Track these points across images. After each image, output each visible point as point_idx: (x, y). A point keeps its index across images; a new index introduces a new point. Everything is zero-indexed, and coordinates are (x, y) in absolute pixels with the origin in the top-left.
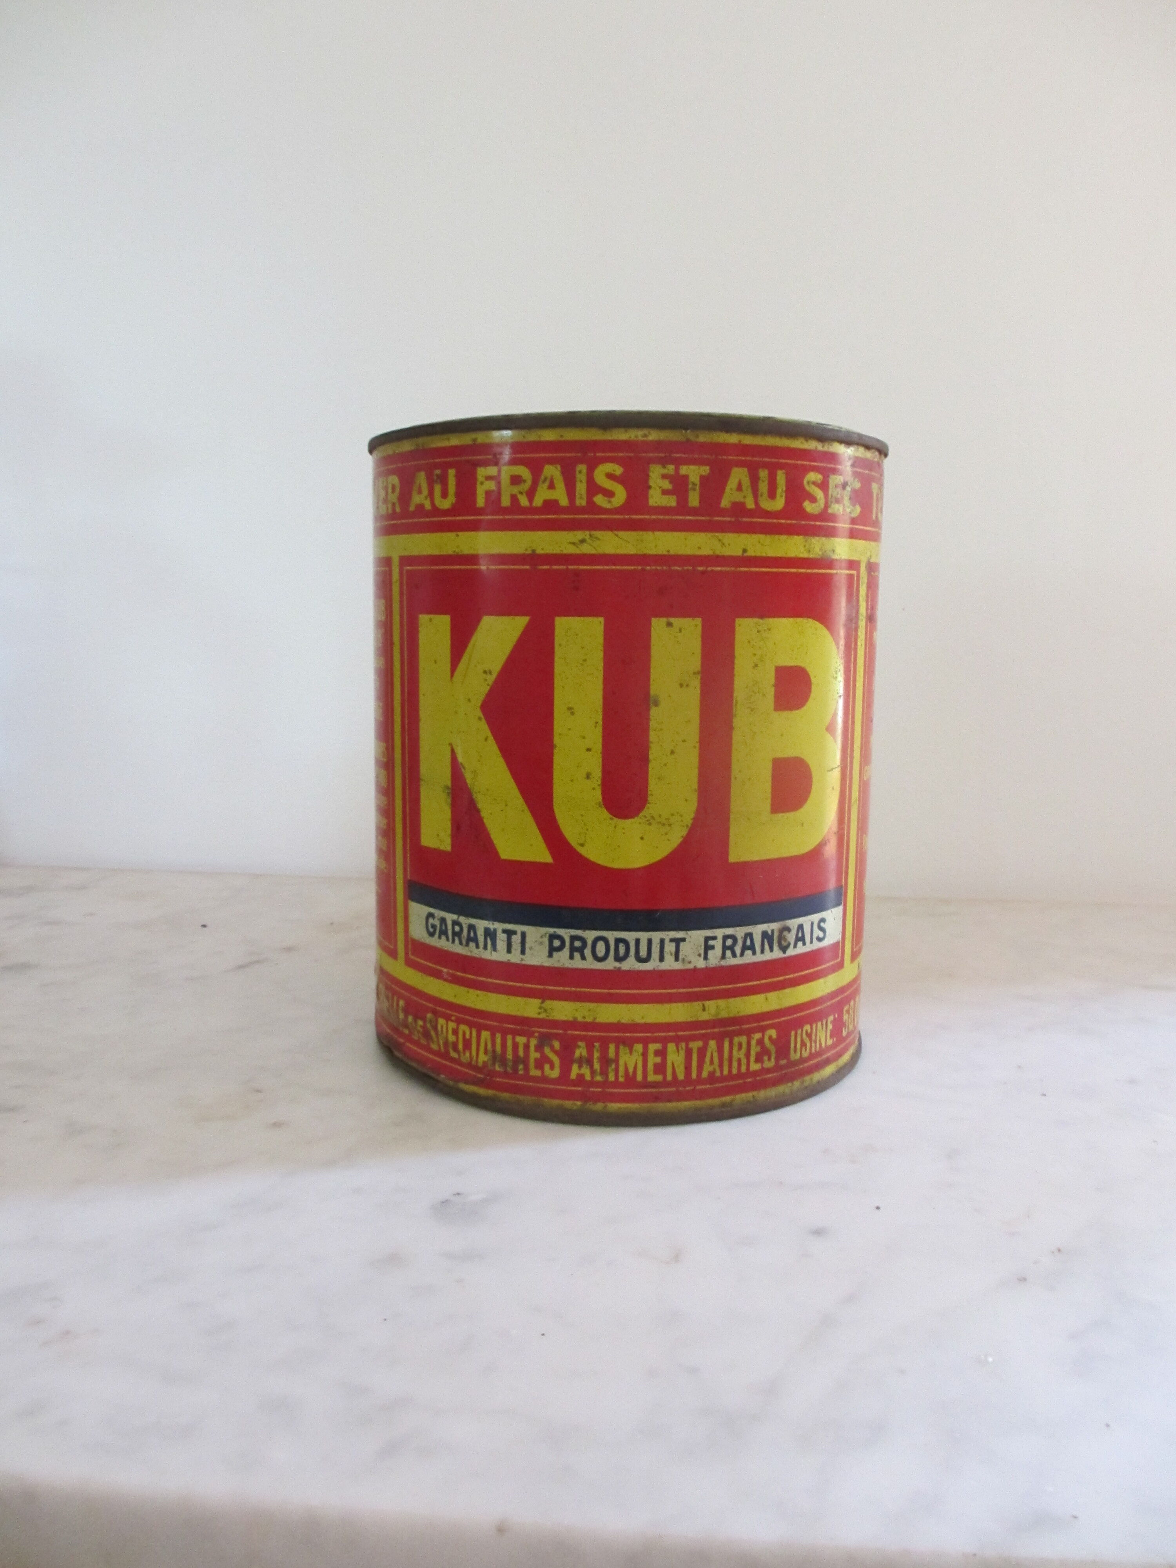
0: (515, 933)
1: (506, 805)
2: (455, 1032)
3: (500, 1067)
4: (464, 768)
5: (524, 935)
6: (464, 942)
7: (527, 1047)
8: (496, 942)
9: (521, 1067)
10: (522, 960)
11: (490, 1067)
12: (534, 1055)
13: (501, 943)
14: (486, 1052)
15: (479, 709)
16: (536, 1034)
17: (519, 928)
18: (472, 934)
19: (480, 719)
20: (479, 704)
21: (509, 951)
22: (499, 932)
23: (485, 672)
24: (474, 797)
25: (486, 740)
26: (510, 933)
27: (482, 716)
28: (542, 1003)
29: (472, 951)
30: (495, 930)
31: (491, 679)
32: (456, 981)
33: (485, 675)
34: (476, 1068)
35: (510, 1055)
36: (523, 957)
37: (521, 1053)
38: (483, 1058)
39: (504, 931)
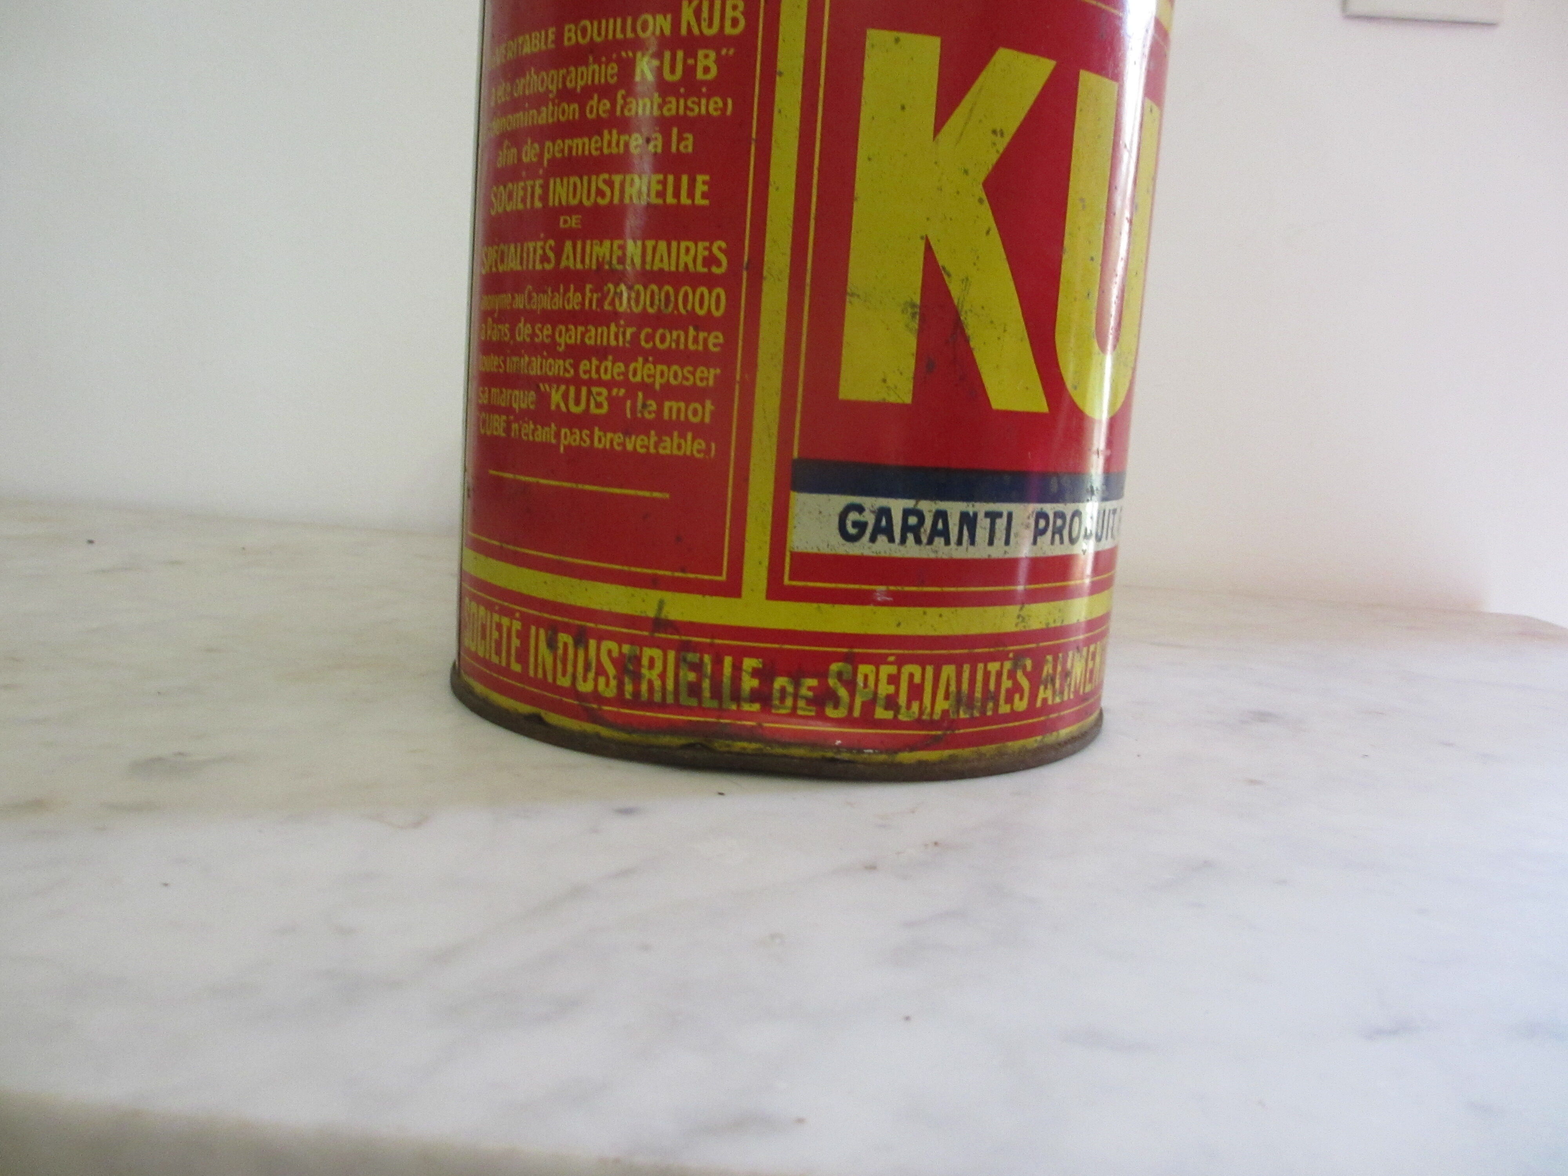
0: (1000, 515)
1: (1005, 331)
2: (894, 680)
3: (965, 713)
4: (949, 275)
5: (1010, 515)
6: (924, 539)
7: (999, 674)
8: (975, 531)
9: (990, 705)
10: (1005, 552)
11: (952, 716)
12: (1006, 684)
13: (982, 533)
14: (947, 697)
15: (981, 186)
16: (1011, 655)
17: (1004, 508)
18: (940, 526)
19: (981, 201)
20: (982, 177)
21: (991, 542)
22: (981, 516)
23: (994, 132)
24: (962, 318)
25: (988, 232)
26: (993, 516)
27: (984, 197)
28: (1021, 609)
29: (940, 550)
30: (975, 515)
31: (1002, 144)
32: (900, 600)
33: (993, 137)
34: (932, 724)
35: (978, 694)
36: (1007, 548)
37: (992, 686)
38: (942, 705)
39: (987, 514)
